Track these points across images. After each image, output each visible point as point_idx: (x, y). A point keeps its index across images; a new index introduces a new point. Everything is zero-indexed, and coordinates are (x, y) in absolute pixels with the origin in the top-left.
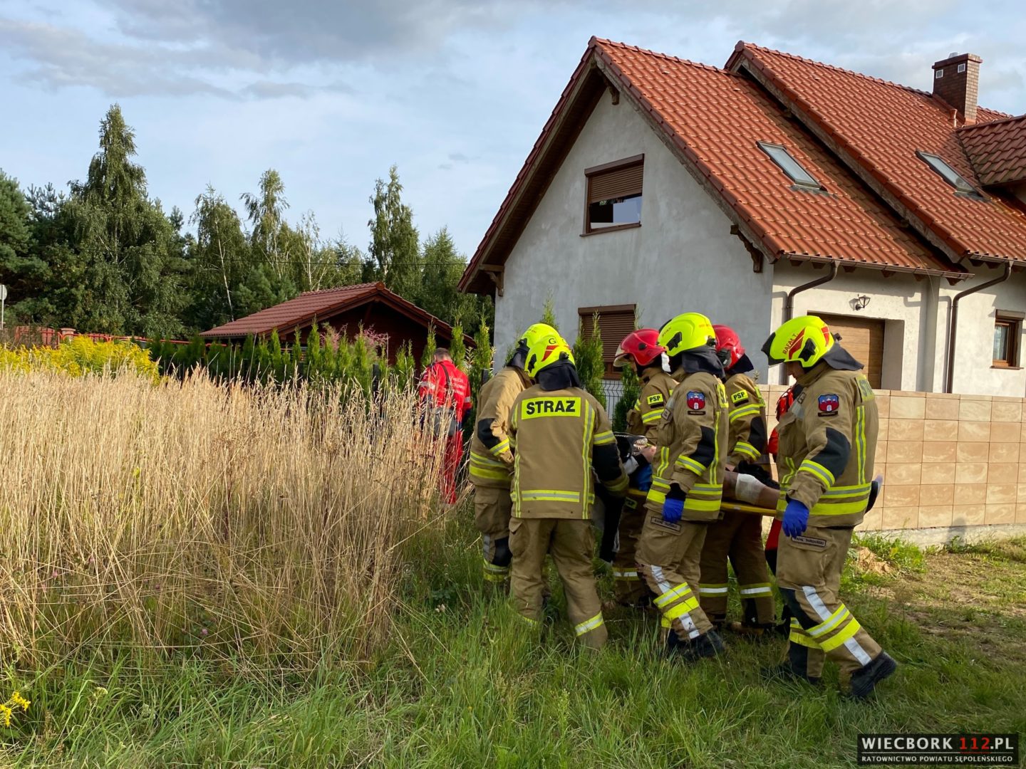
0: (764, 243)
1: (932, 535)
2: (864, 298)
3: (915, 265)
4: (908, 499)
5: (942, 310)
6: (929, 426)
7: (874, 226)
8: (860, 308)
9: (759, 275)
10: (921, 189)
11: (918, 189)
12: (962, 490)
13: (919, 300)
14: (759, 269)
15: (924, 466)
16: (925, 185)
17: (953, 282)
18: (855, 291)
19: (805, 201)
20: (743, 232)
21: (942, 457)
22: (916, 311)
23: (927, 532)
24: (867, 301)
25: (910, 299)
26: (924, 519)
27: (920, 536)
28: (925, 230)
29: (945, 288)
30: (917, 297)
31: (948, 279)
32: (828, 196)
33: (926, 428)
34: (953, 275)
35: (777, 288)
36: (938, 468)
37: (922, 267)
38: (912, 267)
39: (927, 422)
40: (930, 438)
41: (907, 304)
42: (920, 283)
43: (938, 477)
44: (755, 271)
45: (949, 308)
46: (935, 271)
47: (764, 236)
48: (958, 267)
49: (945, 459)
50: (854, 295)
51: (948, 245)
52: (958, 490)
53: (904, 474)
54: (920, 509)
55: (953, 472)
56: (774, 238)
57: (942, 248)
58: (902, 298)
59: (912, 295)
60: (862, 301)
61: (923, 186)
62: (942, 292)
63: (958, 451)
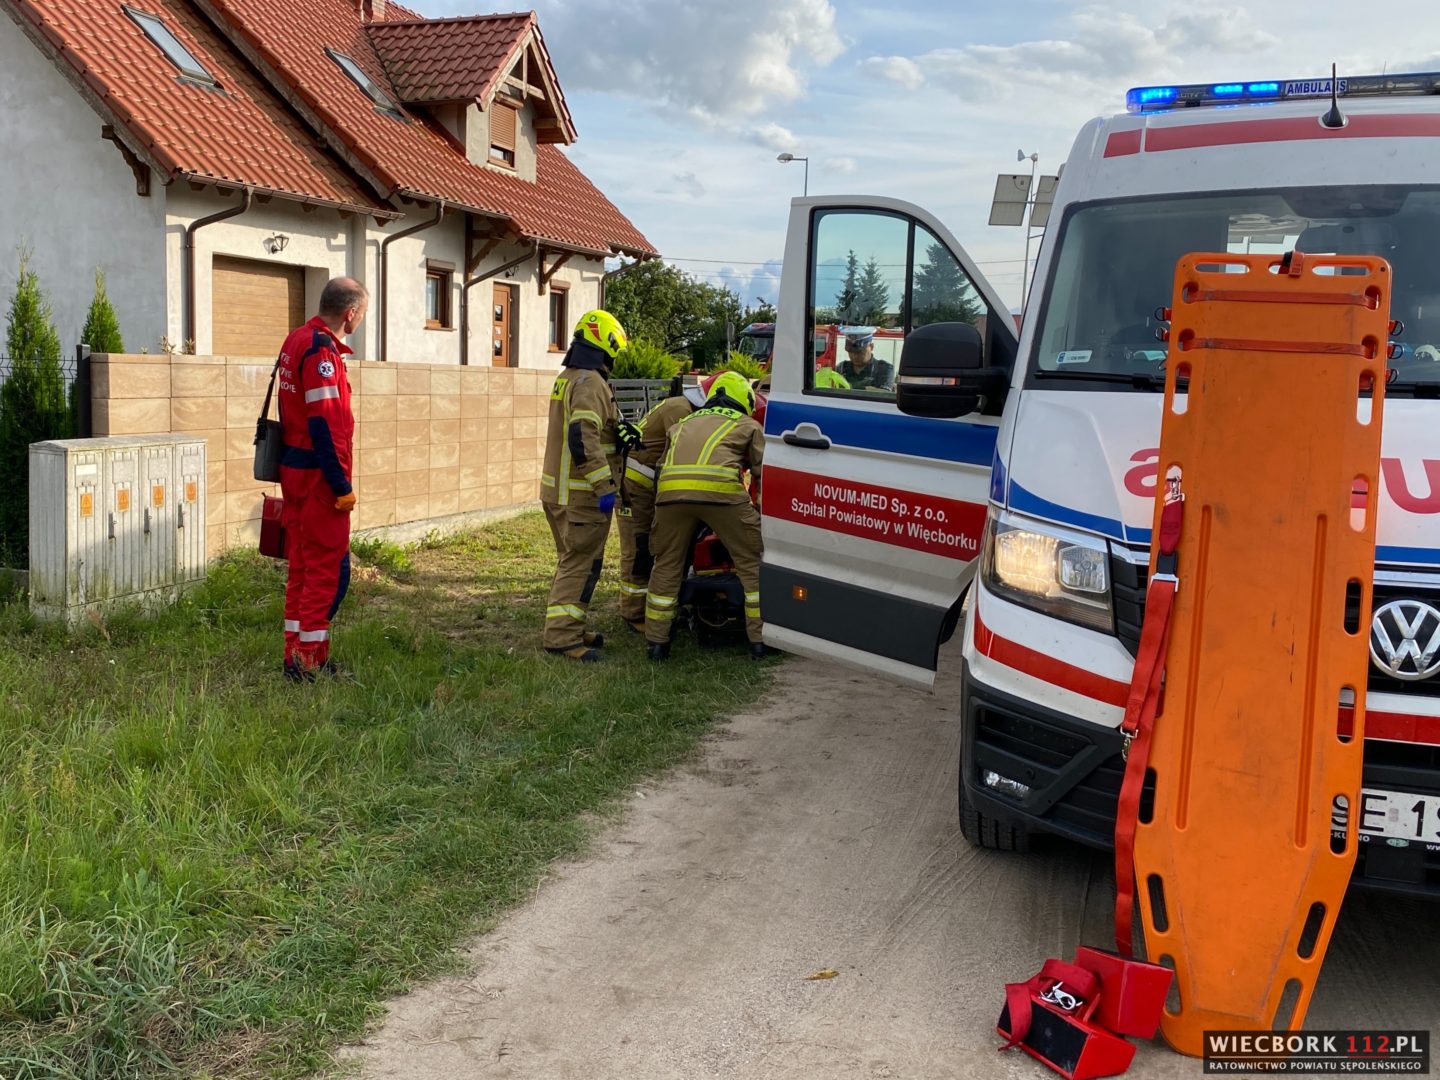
0: (152, 155)
1: (409, 531)
2: (282, 238)
3: (340, 198)
4: (385, 491)
5: (371, 255)
6: (401, 402)
7: (286, 142)
8: (276, 250)
9: (146, 199)
10: (337, 99)
11: (334, 99)
12: (437, 475)
13: (344, 243)
14: (145, 190)
15: (399, 450)
16: (342, 95)
17: (381, 222)
18: (270, 228)
19: (198, 100)
20: (120, 137)
21: (416, 439)
22: (341, 256)
23: (405, 527)
24: (285, 241)
25: (334, 242)
26: (402, 514)
27: (398, 533)
28: (347, 154)
29: (372, 230)
30: (341, 239)
31: (376, 218)
32: (226, 95)
33: (399, 405)
34: (382, 213)
35: (172, 220)
36: (413, 451)
37: (346, 200)
38: (337, 201)
39: (400, 398)
40: (404, 417)
41: (332, 248)
42: (344, 221)
43: (413, 462)
44: (139, 194)
45: (378, 254)
46: (362, 207)
47: (152, 146)
48: (385, 204)
49: (419, 441)
50: (269, 234)
51: (376, 176)
52: (433, 475)
53: (379, 461)
54: (397, 501)
55: (427, 456)
56: (167, 149)
57: (368, 179)
58: (324, 240)
59: (335, 237)
60: (279, 241)
61: (339, 96)
62: (370, 235)
63: (432, 431)
